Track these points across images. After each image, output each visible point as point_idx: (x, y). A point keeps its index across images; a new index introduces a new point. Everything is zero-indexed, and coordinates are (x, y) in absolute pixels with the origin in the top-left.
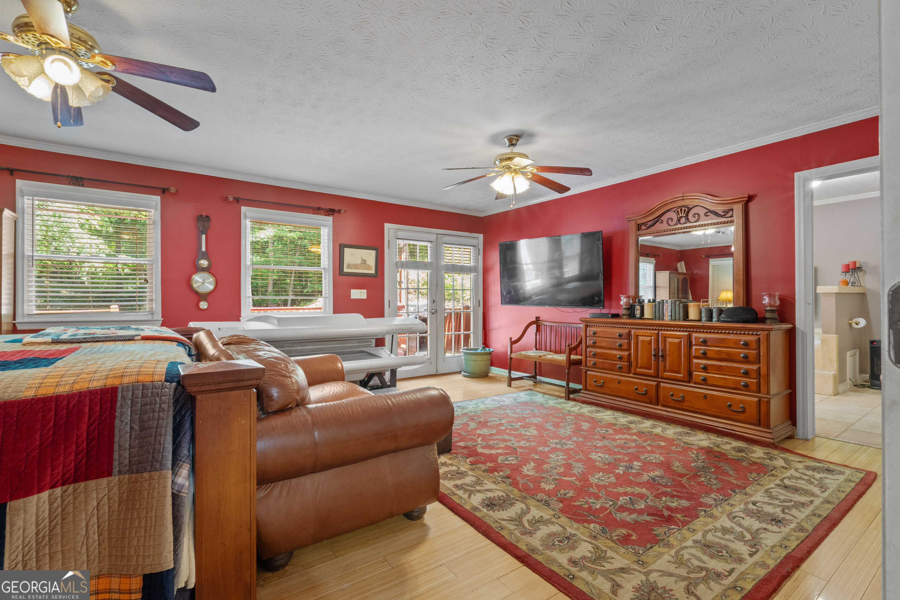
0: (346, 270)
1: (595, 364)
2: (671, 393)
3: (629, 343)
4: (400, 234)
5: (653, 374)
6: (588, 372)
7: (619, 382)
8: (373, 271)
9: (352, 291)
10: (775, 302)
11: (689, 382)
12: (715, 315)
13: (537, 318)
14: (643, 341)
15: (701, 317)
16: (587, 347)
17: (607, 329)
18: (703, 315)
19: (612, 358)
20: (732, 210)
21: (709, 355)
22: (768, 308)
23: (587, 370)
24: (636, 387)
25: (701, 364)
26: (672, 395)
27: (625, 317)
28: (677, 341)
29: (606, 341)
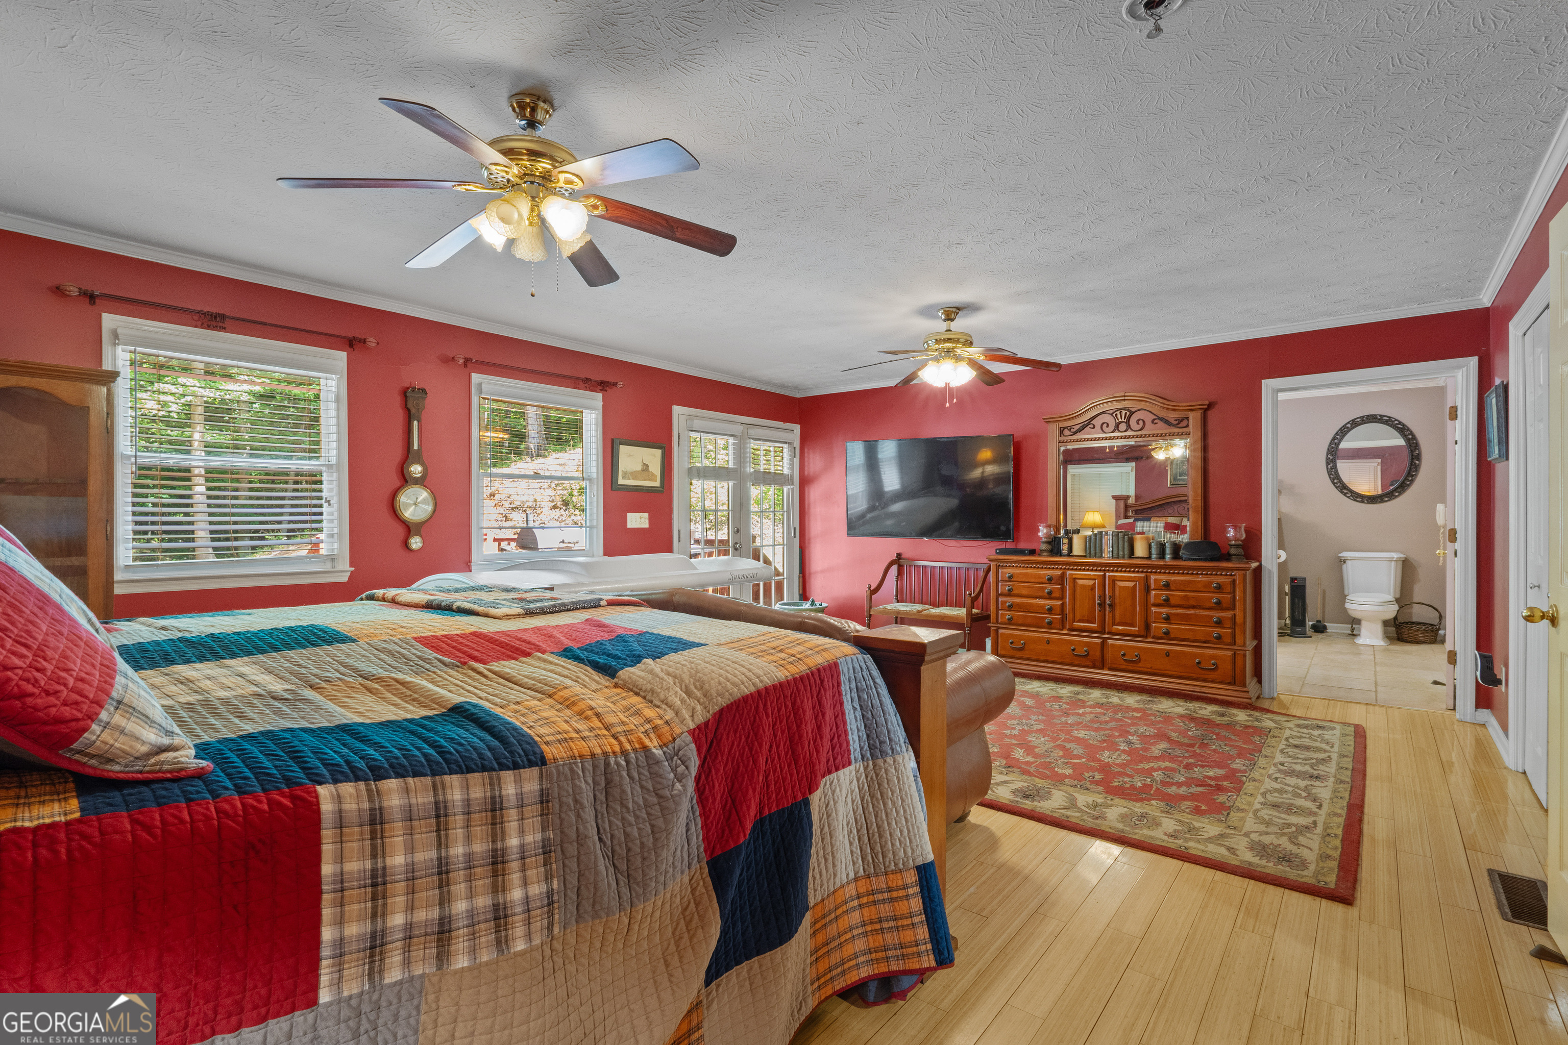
0: (621, 481)
1: (1010, 620)
2: (1122, 652)
3: (1063, 590)
4: (697, 424)
5: (1098, 629)
6: (1000, 631)
7: (1048, 642)
8: (657, 484)
9: (629, 514)
10: (1241, 535)
11: (1146, 637)
12: (1168, 550)
13: (899, 555)
14: (1083, 586)
15: (1150, 553)
16: (998, 595)
17: (1030, 571)
18: (1154, 550)
19: (1039, 609)
20: (1187, 418)
21: (1172, 602)
22: (1233, 543)
23: (999, 628)
24: (1073, 647)
25: (1162, 613)
26: (1124, 655)
27: (1045, 553)
28: (1131, 584)
29: (1029, 587)
